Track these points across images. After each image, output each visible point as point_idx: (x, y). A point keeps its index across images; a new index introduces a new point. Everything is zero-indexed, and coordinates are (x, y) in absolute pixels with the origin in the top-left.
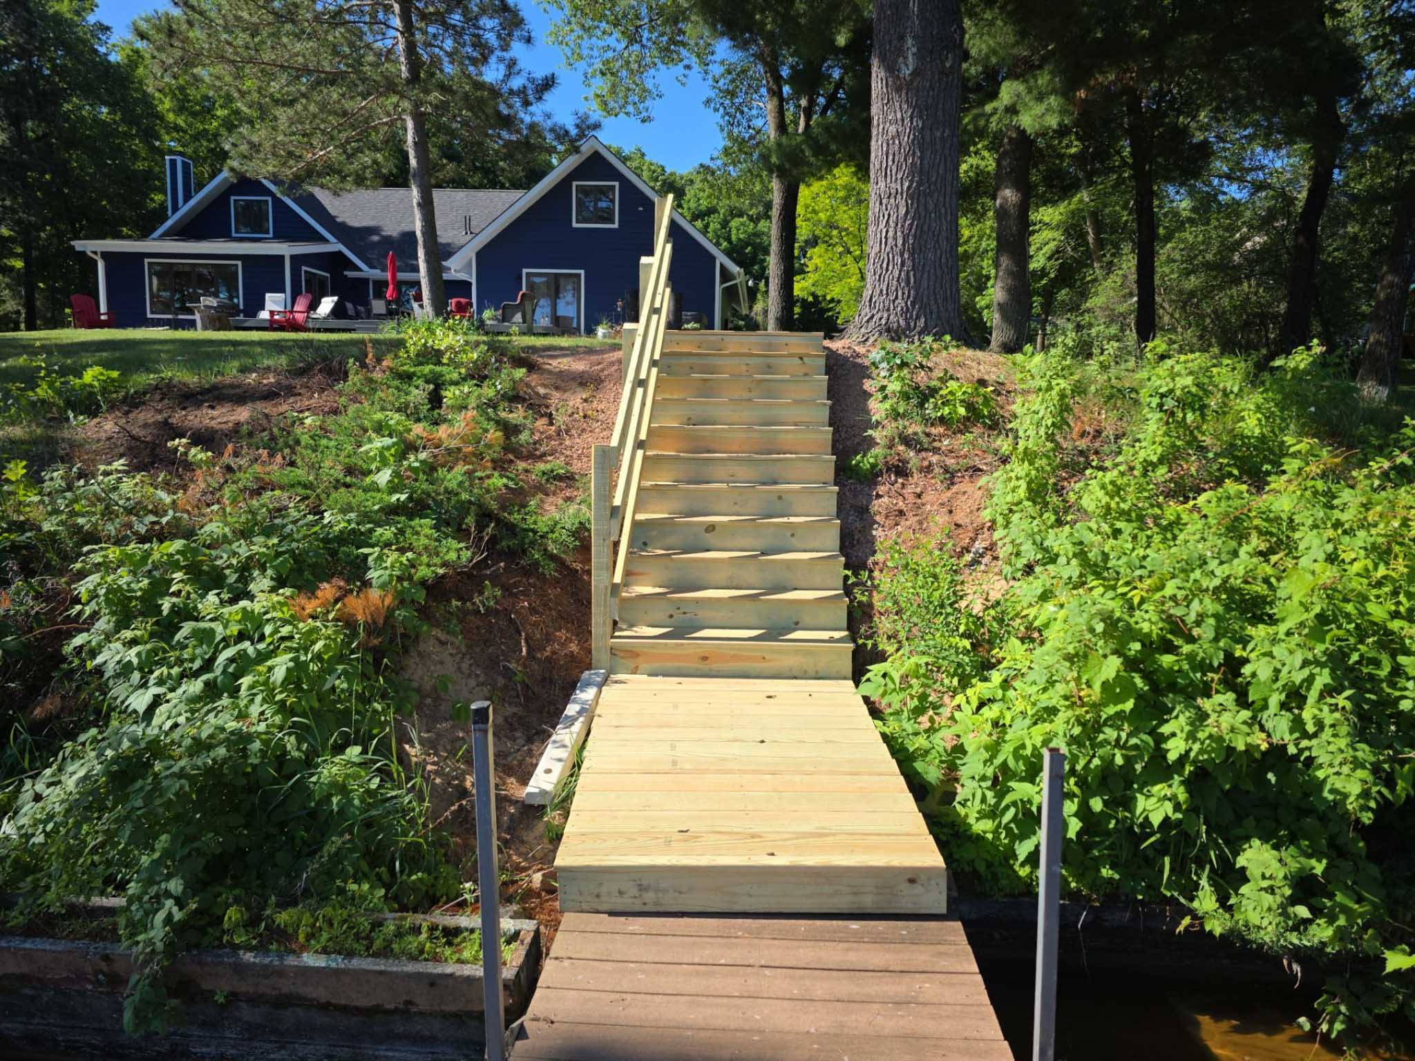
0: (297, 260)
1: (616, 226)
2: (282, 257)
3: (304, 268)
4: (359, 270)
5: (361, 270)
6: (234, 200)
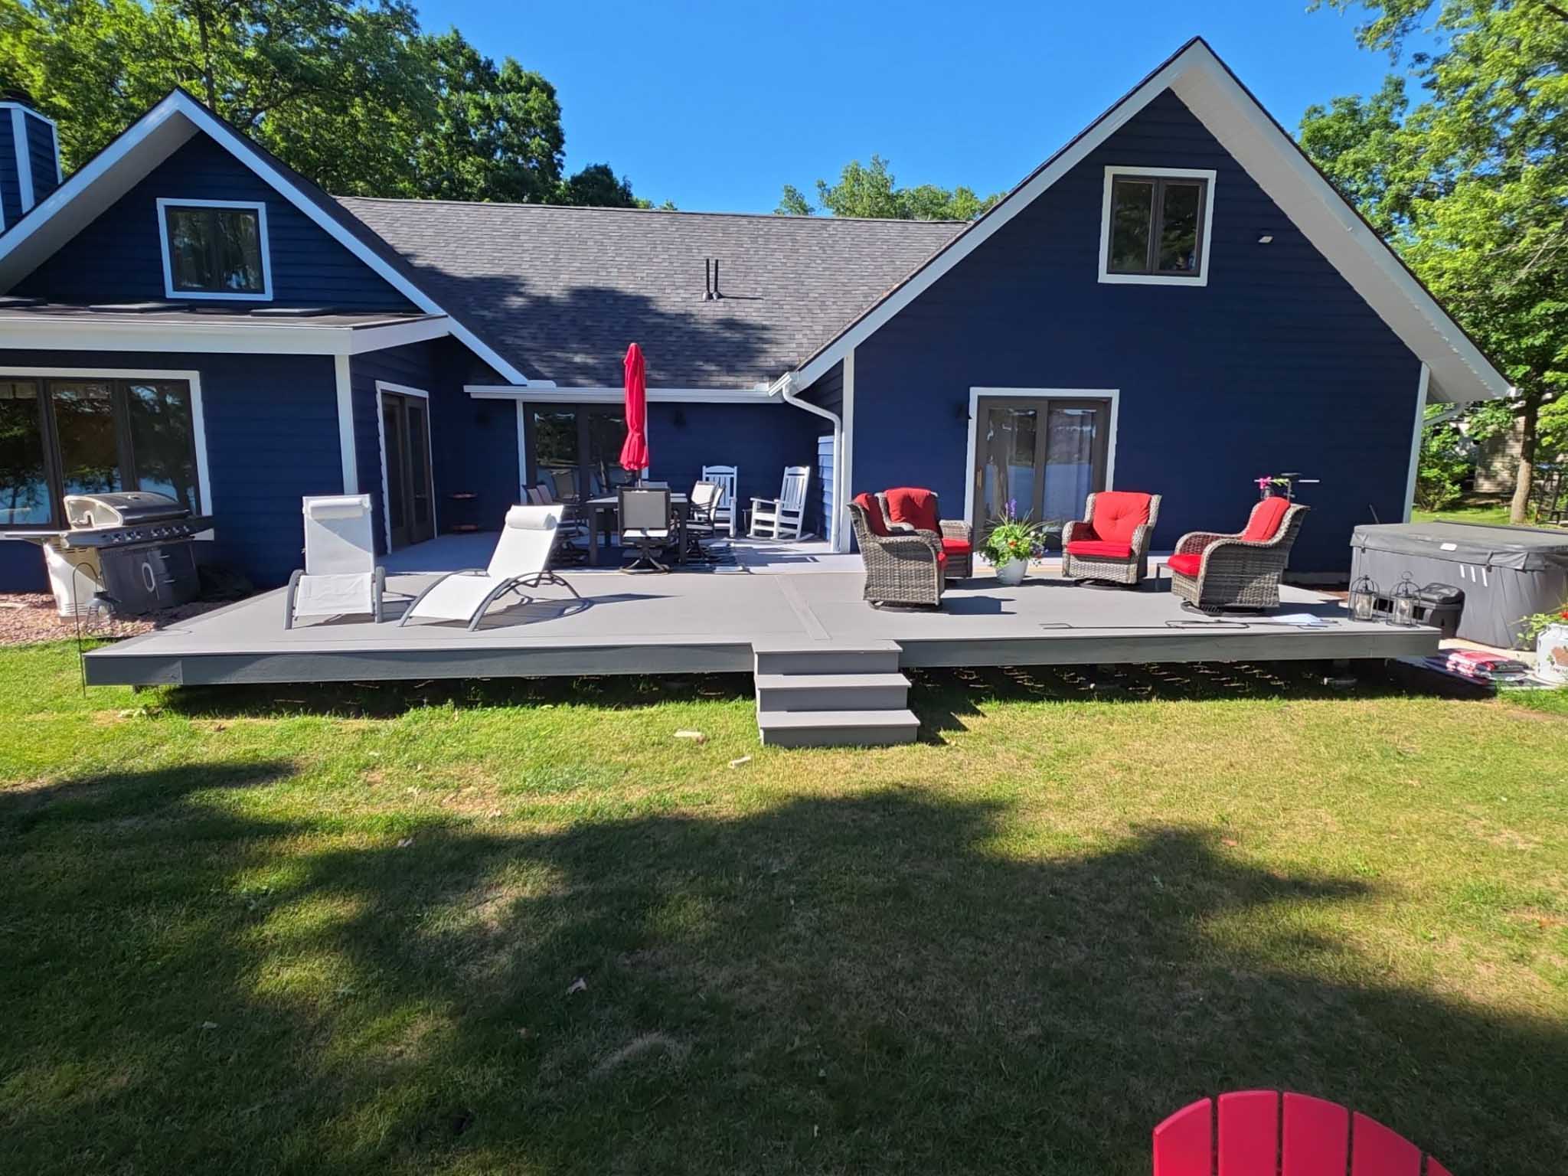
0: (366, 366)
1: (1202, 281)
2: (327, 362)
3: (382, 385)
4: (500, 380)
5: (505, 382)
6: (168, 208)
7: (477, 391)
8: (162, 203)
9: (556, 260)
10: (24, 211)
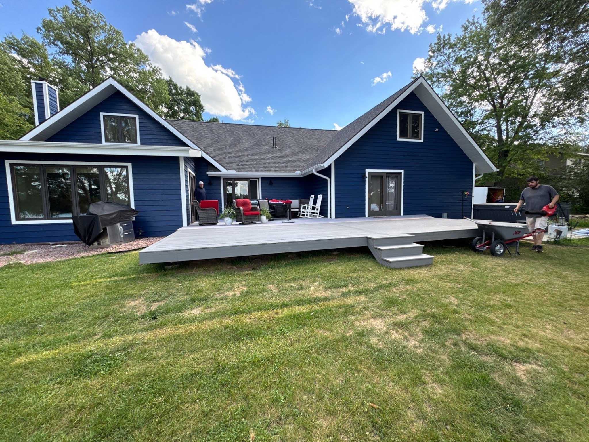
1: (422, 141)
2: (177, 158)
3: (188, 170)
4: (217, 170)
5: (220, 171)
6: (104, 116)
7: (210, 173)
8: (102, 114)
9: (225, 137)
10: (46, 118)
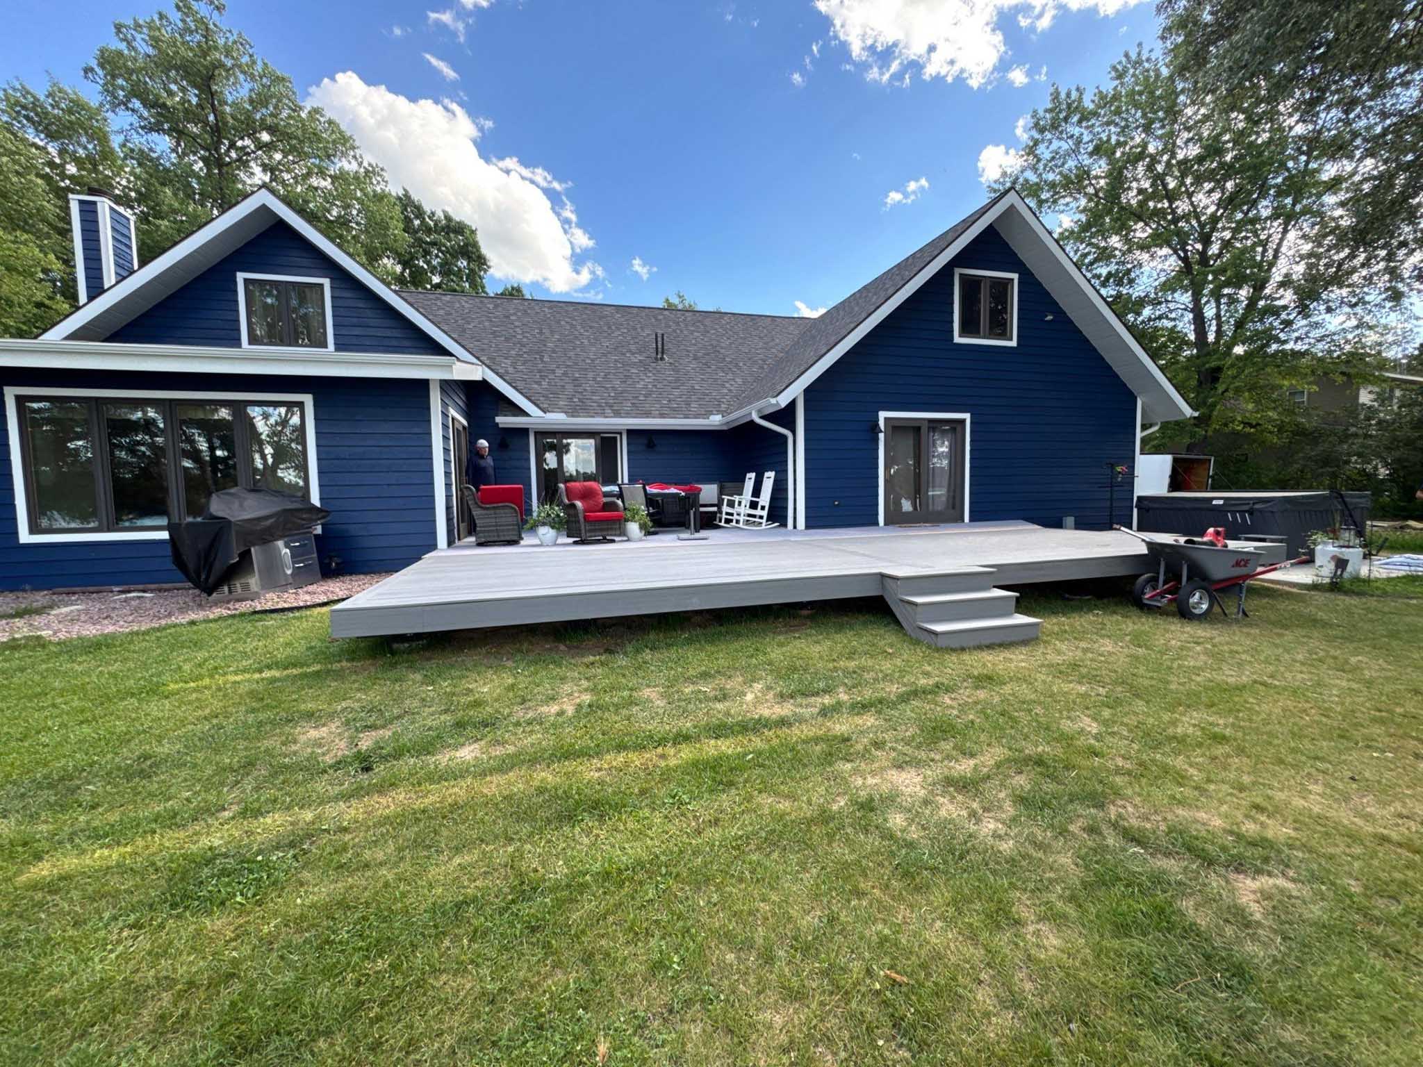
0: (444, 393)
1: (1013, 343)
2: (424, 383)
3: (451, 411)
4: (520, 412)
5: (526, 414)
6: (246, 280)
7: (504, 421)
8: (241, 277)
9: (541, 333)
